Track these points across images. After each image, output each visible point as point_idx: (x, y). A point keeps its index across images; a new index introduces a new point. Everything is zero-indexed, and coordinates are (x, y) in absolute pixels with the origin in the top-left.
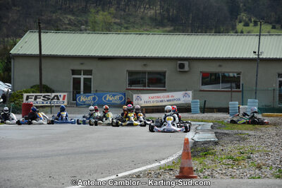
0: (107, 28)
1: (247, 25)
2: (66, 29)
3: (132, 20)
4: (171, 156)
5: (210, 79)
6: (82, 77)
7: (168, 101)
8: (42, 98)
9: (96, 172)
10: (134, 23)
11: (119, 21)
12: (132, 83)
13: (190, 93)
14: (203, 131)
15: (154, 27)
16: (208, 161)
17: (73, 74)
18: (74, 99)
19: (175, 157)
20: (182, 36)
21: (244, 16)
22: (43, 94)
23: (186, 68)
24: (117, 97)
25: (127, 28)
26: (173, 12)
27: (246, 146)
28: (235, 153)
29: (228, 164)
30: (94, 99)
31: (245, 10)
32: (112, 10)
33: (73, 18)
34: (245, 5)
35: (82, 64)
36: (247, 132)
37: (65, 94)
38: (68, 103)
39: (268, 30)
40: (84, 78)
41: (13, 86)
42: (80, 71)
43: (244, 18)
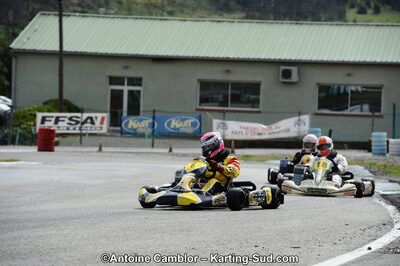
6: (126, 89)
8: (67, 121)
13: (306, 118)
17: (111, 84)
23: (294, 78)
24: (188, 123)
35: (126, 67)
37: (105, 115)
38: (109, 131)
40: (129, 91)
41: (14, 102)
42: (123, 79)
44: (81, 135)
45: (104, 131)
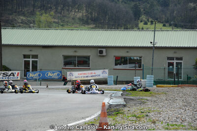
0: (49, 26)
1: (146, 23)
2: (20, 26)
3: (66, 20)
4: (93, 115)
5: (120, 61)
7: (91, 76)
8: (2, 75)
9: (40, 127)
10: (68, 22)
11: (57, 20)
12: (66, 64)
13: (107, 71)
14: (116, 97)
15: (82, 25)
16: (118, 118)
17: (24, 58)
18: (25, 75)
19: (96, 115)
20: (101, 31)
21: (143, 17)
22: (3, 72)
23: (104, 54)
24: (56, 74)
25: (62, 25)
26: (95, 14)
27: (145, 108)
28: (138, 113)
29: (133, 120)
30: (39, 75)
31: (145, 14)
32: (52, 13)
33: (24, 18)
34: (144, 10)
35: (31, 50)
36: (146, 98)
37: (19, 72)
38: (21, 78)
39: (160, 27)
40: (32, 61)
42: (30, 55)
43: (144, 19)
45: (19, 79)
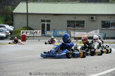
6: (46, 23)
7: (88, 35)
8: (29, 33)
17: (42, 22)
35: (46, 17)
37: (40, 31)
38: (41, 35)
41: (14, 28)
42: (45, 20)
44: (34, 37)
45: (40, 35)
